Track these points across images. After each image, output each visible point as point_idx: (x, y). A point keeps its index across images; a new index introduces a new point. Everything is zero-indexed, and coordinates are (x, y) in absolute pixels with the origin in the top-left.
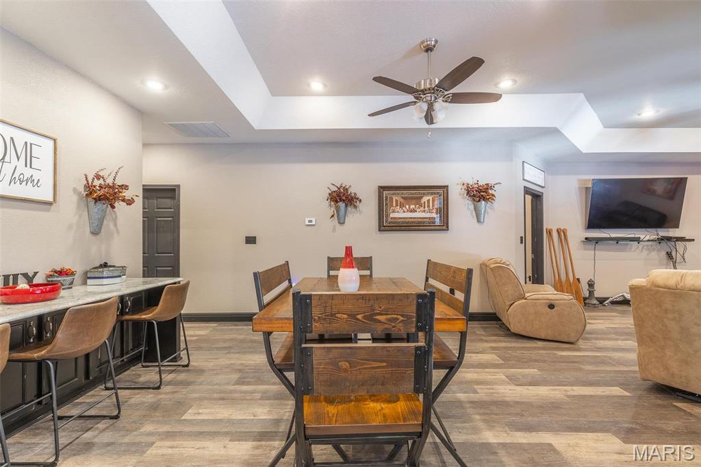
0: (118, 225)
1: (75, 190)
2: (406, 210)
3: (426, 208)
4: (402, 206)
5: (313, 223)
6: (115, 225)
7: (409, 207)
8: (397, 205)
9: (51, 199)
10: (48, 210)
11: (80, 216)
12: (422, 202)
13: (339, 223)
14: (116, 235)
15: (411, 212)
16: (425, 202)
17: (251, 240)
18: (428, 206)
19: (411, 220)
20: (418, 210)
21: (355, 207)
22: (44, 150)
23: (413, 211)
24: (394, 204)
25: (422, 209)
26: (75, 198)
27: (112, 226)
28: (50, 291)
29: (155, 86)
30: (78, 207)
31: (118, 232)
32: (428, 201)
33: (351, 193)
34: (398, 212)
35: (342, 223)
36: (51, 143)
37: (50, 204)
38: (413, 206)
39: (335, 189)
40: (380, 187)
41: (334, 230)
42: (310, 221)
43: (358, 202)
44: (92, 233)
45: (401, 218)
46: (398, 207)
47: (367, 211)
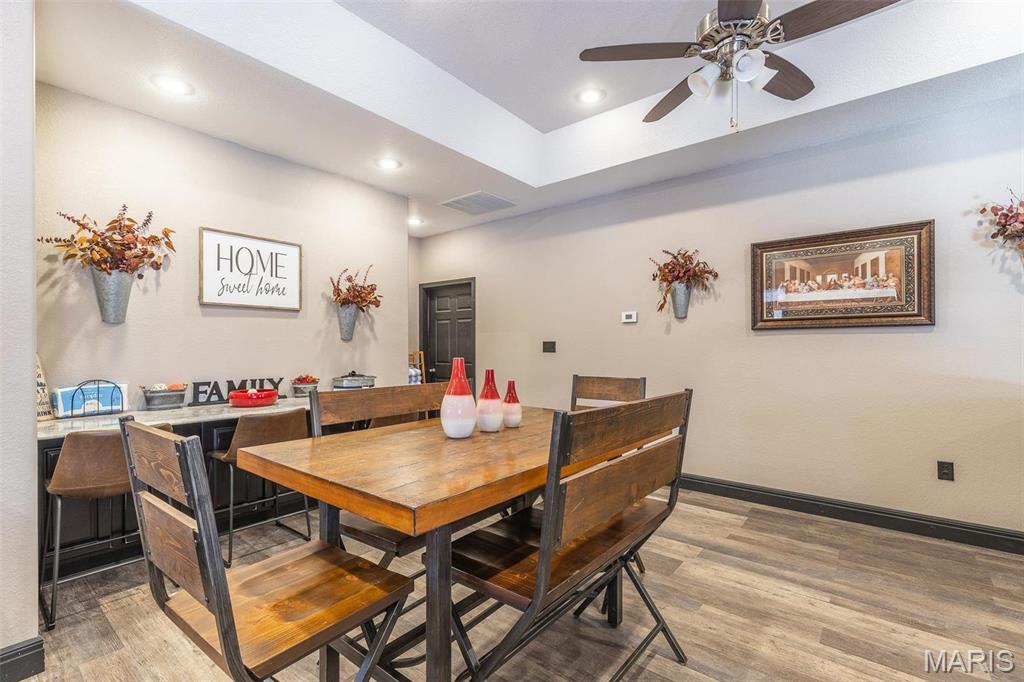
0: (376, 330)
1: (323, 295)
2: (815, 286)
3: (869, 278)
4: (805, 277)
5: (634, 319)
6: (372, 330)
7: (824, 279)
8: (793, 277)
9: (297, 306)
10: (296, 318)
11: (330, 322)
12: (858, 263)
13: (676, 317)
14: (373, 341)
15: (829, 288)
16: (864, 266)
17: (549, 347)
18: (875, 273)
19: (830, 305)
20: (846, 284)
21: (705, 288)
22: (289, 259)
23: (836, 286)
24: (787, 276)
25: (858, 280)
26: (324, 304)
27: (367, 332)
28: (265, 397)
29: (388, 165)
30: (328, 312)
31: (375, 338)
32: (875, 262)
33: (698, 264)
34: (797, 291)
35: (681, 317)
36: (297, 249)
37: (297, 311)
38: (835, 277)
39: (668, 259)
40: (755, 247)
41: (668, 330)
42: (629, 317)
43: (711, 278)
44: (342, 339)
45: (804, 303)
46: (797, 282)
47: (731, 293)
